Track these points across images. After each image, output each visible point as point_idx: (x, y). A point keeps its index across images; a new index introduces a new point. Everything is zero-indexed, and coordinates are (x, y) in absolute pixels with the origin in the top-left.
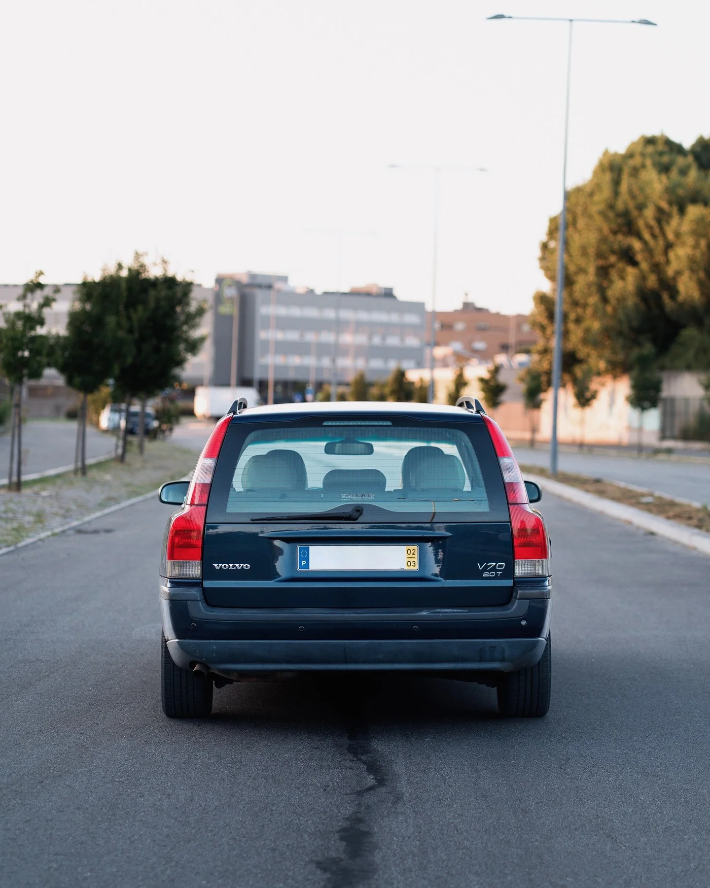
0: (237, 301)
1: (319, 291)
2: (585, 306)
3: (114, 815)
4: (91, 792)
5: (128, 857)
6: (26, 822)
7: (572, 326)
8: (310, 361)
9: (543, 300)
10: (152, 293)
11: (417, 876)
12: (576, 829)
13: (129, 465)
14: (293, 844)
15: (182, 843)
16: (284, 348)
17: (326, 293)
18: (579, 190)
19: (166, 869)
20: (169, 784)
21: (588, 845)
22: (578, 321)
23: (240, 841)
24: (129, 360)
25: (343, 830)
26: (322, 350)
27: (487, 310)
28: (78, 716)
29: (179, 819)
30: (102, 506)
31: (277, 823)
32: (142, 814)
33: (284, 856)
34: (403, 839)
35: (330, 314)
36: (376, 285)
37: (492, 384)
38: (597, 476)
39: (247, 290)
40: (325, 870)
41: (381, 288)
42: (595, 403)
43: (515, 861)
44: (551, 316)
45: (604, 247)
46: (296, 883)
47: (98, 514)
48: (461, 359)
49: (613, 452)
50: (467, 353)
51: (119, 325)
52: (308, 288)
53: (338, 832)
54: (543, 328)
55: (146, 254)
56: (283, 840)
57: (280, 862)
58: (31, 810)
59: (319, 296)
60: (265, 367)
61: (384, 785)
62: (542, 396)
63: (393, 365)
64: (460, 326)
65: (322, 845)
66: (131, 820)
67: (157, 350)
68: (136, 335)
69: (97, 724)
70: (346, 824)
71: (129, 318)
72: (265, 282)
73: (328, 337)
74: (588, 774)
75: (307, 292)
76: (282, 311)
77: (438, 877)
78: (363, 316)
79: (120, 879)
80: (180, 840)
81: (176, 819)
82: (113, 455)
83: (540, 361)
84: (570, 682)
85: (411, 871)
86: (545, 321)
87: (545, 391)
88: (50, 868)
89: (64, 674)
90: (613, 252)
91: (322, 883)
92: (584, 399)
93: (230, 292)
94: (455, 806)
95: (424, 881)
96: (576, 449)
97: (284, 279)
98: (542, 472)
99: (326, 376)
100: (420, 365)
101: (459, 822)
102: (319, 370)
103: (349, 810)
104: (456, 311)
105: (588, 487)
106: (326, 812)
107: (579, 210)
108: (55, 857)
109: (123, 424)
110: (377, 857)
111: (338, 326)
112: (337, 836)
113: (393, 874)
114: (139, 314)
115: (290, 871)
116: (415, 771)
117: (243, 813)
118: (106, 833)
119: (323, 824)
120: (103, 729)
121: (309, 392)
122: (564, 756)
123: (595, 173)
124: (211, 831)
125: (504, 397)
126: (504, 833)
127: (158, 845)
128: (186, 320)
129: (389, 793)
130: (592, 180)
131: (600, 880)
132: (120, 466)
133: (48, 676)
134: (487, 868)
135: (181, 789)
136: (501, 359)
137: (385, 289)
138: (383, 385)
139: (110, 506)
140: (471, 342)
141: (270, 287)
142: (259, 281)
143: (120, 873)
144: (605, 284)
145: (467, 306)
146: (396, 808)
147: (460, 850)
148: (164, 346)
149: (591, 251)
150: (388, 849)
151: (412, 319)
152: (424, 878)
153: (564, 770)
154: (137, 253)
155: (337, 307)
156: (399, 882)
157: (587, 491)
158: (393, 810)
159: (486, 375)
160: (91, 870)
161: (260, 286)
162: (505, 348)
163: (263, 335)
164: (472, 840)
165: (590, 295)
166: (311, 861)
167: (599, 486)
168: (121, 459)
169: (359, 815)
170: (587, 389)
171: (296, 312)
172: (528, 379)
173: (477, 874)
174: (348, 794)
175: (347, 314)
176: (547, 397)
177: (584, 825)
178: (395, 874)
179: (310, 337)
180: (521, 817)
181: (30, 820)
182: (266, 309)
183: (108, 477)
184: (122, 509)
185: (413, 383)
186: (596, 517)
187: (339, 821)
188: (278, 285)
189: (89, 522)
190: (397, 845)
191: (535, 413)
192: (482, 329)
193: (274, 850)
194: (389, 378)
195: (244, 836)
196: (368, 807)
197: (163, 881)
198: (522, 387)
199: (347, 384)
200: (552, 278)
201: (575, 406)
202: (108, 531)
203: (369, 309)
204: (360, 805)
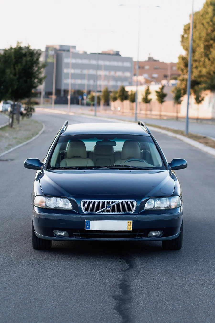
0: (55, 56)
1: (89, 53)
2: (200, 61)
3: (39, 279)
4: (29, 270)
5: (47, 294)
6: (9, 281)
7: (194, 70)
8: (85, 82)
9: (183, 59)
10: (24, 59)
11: (148, 301)
12: (201, 285)
13: (14, 128)
14: (103, 289)
15: (65, 289)
16: (75, 76)
17: (91, 53)
18: (197, 13)
19: (61, 298)
20: (56, 267)
21: (206, 290)
22: (196, 67)
23: (85, 288)
24: (16, 87)
25: (120, 285)
26: (90, 77)
27: (158, 61)
28: (17, 240)
29: (62, 280)
30: (7, 148)
31: (97, 282)
32: (49, 278)
33: (101, 294)
34: (141, 288)
35: (94, 62)
36: (112, 50)
37: (161, 93)
38: (204, 136)
39: (59, 52)
40: (115, 299)
41: (114, 51)
42: (203, 102)
43: (181, 296)
44: (186, 65)
45: (208, 37)
46: (106, 303)
47: (6, 152)
48: (148, 82)
49: (210, 122)
50: (149, 79)
51: (11, 73)
52: (84, 51)
53: (118, 285)
54: (182, 70)
55: (22, 42)
56: (100, 288)
57: (100, 296)
58: (9, 276)
59: (88, 54)
60: (67, 84)
61: (132, 268)
62: (181, 99)
63: (120, 84)
64: (147, 67)
65: (113, 290)
66: (45, 280)
67: (26, 82)
68: (17, 76)
69: (25, 243)
70: (121, 282)
71: (15, 69)
72: (67, 49)
73: (92, 72)
74: (205, 264)
75: (84, 53)
76: (74, 61)
77: (155, 302)
78: (107, 63)
79: (46, 302)
80: (64, 288)
81: (61, 280)
82: (8, 123)
83: (181, 84)
84: (197, 227)
85: (145, 299)
86: (183, 67)
87: (183, 96)
88: (21, 298)
89: (9, 223)
90: (212, 39)
91: (115, 304)
92: (199, 101)
93: (51, 53)
94: (158, 276)
95: (150, 303)
96: (195, 121)
97: (74, 47)
98: (182, 133)
99: (91, 88)
100: (131, 84)
101: (160, 282)
102: (89, 85)
103: (121, 277)
104: (145, 61)
105: (201, 140)
106: (113, 278)
107: (197, 22)
108: (21, 294)
109: (9, 109)
110: (133, 294)
111: (98, 68)
112: (118, 287)
113: (139, 300)
114: (19, 67)
115: (104, 299)
116: (143, 263)
117: (84, 278)
118: (37, 285)
119: (113, 282)
120: (28, 246)
121: (85, 95)
122: (196, 257)
123: (204, 5)
124: (74, 285)
125: (166, 99)
126: (176, 286)
127: (57, 290)
128: (38, 69)
129: (134, 271)
130: (202, 9)
131: (211, 303)
132: (11, 129)
133: (3, 224)
134: (171, 298)
135: (60, 269)
136: (164, 82)
137: (116, 52)
138: (116, 92)
139: (10, 148)
140: (152, 74)
141: (68, 51)
142: (64, 48)
143: (45, 300)
144: (208, 53)
145: (150, 59)
146: (138, 277)
147: (162, 292)
148: (29, 80)
149: (203, 39)
150: (137, 291)
151: (127, 64)
152: (150, 302)
153: (196, 263)
154: (18, 42)
155: (98, 59)
156: (141, 303)
157: (201, 143)
158: (137, 277)
159: (158, 90)
160: (35, 299)
161: (64, 50)
162: (166, 77)
163: (65, 71)
164: (165, 288)
165: (201, 57)
166: (110, 296)
167: (205, 140)
168: (11, 125)
169: (125, 279)
170: (200, 96)
171: (79, 61)
172: (176, 91)
173: (168, 301)
174: (120, 271)
175: (101, 63)
176: (184, 99)
177: (204, 283)
178: (140, 300)
179: (85, 72)
180: (182, 280)
181: (9, 280)
182: (66, 60)
183: (7, 135)
184: (15, 150)
185: (128, 92)
186: (205, 154)
187: (118, 281)
188: (72, 50)
189: (4, 156)
190: (140, 290)
191: (179, 105)
192: (156, 69)
193: (97, 292)
194: (119, 90)
195: (86, 287)
196: (128, 276)
197: (60, 303)
198: (173, 95)
199: (100, 92)
200: (187, 49)
201: (195, 103)
202: (12, 160)
203: (109, 60)
204: (125, 275)
